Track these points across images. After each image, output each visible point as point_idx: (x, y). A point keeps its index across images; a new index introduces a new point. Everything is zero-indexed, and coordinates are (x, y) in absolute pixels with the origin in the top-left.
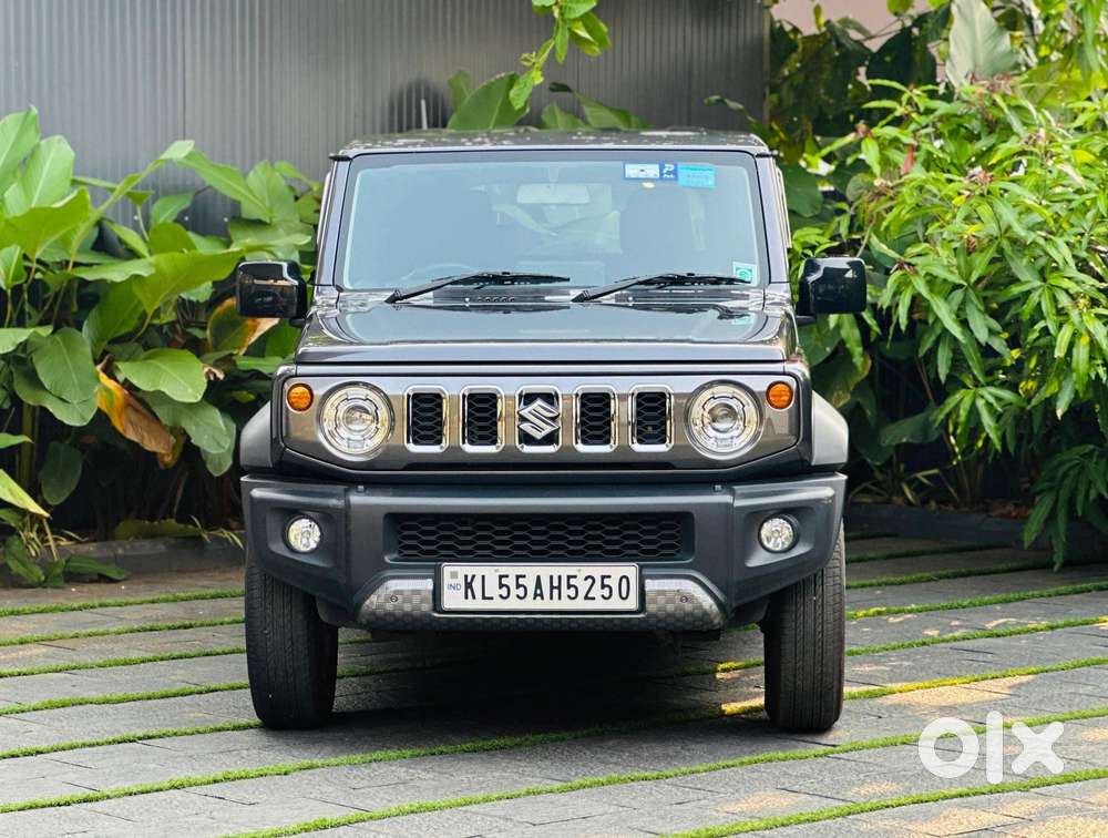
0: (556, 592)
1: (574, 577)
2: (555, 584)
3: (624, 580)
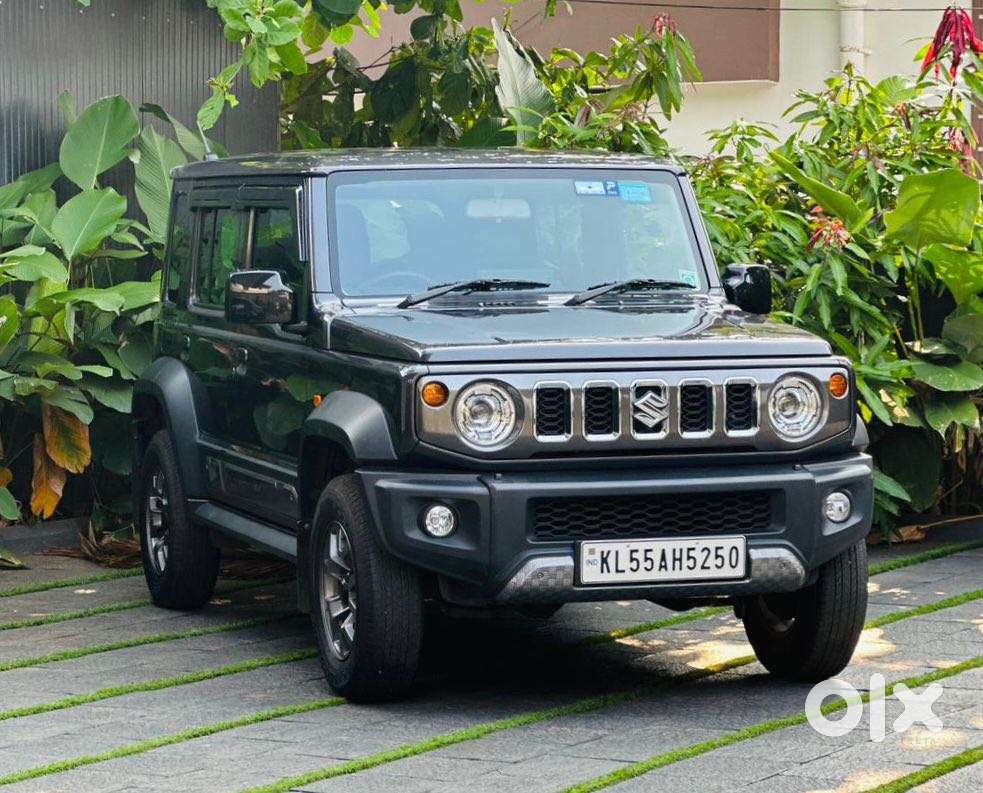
0: (677, 563)
1: (693, 549)
2: (678, 556)
3: (734, 550)
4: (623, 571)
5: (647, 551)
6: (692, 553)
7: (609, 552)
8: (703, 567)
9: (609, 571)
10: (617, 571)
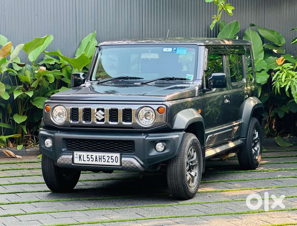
0: (100, 160)
1: (105, 156)
2: (100, 158)
3: (116, 157)
4: (85, 161)
5: (91, 156)
6: (104, 157)
7: (81, 155)
8: (108, 162)
9: (81, 160)
10: (84, 161)
